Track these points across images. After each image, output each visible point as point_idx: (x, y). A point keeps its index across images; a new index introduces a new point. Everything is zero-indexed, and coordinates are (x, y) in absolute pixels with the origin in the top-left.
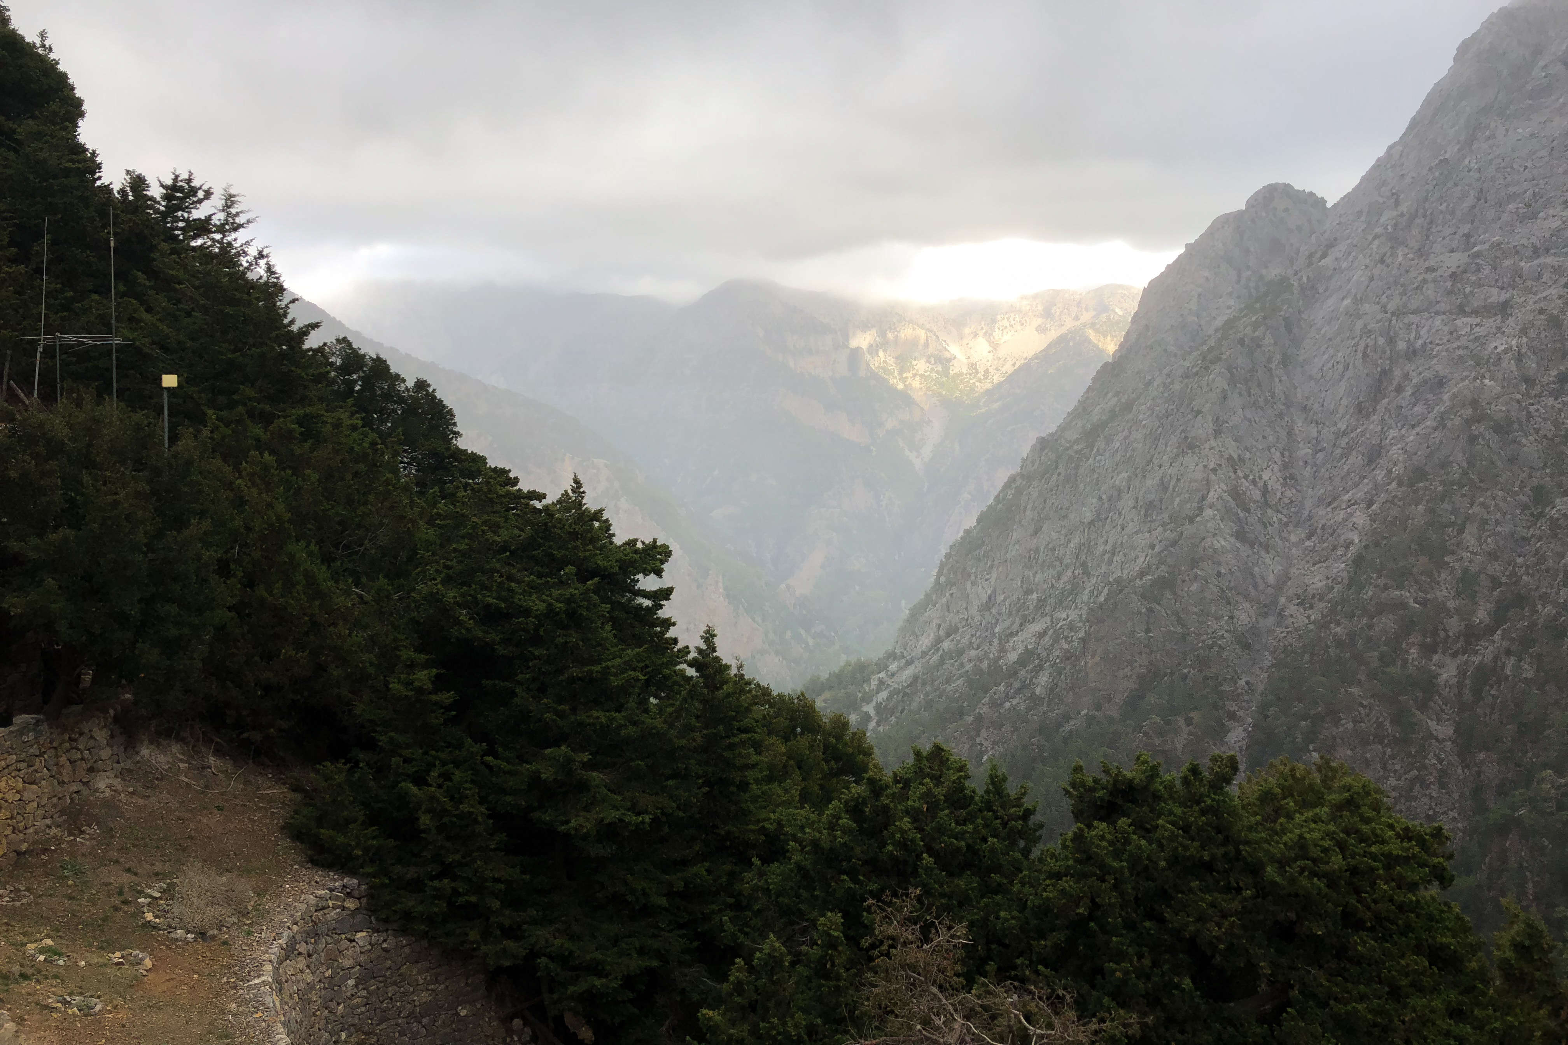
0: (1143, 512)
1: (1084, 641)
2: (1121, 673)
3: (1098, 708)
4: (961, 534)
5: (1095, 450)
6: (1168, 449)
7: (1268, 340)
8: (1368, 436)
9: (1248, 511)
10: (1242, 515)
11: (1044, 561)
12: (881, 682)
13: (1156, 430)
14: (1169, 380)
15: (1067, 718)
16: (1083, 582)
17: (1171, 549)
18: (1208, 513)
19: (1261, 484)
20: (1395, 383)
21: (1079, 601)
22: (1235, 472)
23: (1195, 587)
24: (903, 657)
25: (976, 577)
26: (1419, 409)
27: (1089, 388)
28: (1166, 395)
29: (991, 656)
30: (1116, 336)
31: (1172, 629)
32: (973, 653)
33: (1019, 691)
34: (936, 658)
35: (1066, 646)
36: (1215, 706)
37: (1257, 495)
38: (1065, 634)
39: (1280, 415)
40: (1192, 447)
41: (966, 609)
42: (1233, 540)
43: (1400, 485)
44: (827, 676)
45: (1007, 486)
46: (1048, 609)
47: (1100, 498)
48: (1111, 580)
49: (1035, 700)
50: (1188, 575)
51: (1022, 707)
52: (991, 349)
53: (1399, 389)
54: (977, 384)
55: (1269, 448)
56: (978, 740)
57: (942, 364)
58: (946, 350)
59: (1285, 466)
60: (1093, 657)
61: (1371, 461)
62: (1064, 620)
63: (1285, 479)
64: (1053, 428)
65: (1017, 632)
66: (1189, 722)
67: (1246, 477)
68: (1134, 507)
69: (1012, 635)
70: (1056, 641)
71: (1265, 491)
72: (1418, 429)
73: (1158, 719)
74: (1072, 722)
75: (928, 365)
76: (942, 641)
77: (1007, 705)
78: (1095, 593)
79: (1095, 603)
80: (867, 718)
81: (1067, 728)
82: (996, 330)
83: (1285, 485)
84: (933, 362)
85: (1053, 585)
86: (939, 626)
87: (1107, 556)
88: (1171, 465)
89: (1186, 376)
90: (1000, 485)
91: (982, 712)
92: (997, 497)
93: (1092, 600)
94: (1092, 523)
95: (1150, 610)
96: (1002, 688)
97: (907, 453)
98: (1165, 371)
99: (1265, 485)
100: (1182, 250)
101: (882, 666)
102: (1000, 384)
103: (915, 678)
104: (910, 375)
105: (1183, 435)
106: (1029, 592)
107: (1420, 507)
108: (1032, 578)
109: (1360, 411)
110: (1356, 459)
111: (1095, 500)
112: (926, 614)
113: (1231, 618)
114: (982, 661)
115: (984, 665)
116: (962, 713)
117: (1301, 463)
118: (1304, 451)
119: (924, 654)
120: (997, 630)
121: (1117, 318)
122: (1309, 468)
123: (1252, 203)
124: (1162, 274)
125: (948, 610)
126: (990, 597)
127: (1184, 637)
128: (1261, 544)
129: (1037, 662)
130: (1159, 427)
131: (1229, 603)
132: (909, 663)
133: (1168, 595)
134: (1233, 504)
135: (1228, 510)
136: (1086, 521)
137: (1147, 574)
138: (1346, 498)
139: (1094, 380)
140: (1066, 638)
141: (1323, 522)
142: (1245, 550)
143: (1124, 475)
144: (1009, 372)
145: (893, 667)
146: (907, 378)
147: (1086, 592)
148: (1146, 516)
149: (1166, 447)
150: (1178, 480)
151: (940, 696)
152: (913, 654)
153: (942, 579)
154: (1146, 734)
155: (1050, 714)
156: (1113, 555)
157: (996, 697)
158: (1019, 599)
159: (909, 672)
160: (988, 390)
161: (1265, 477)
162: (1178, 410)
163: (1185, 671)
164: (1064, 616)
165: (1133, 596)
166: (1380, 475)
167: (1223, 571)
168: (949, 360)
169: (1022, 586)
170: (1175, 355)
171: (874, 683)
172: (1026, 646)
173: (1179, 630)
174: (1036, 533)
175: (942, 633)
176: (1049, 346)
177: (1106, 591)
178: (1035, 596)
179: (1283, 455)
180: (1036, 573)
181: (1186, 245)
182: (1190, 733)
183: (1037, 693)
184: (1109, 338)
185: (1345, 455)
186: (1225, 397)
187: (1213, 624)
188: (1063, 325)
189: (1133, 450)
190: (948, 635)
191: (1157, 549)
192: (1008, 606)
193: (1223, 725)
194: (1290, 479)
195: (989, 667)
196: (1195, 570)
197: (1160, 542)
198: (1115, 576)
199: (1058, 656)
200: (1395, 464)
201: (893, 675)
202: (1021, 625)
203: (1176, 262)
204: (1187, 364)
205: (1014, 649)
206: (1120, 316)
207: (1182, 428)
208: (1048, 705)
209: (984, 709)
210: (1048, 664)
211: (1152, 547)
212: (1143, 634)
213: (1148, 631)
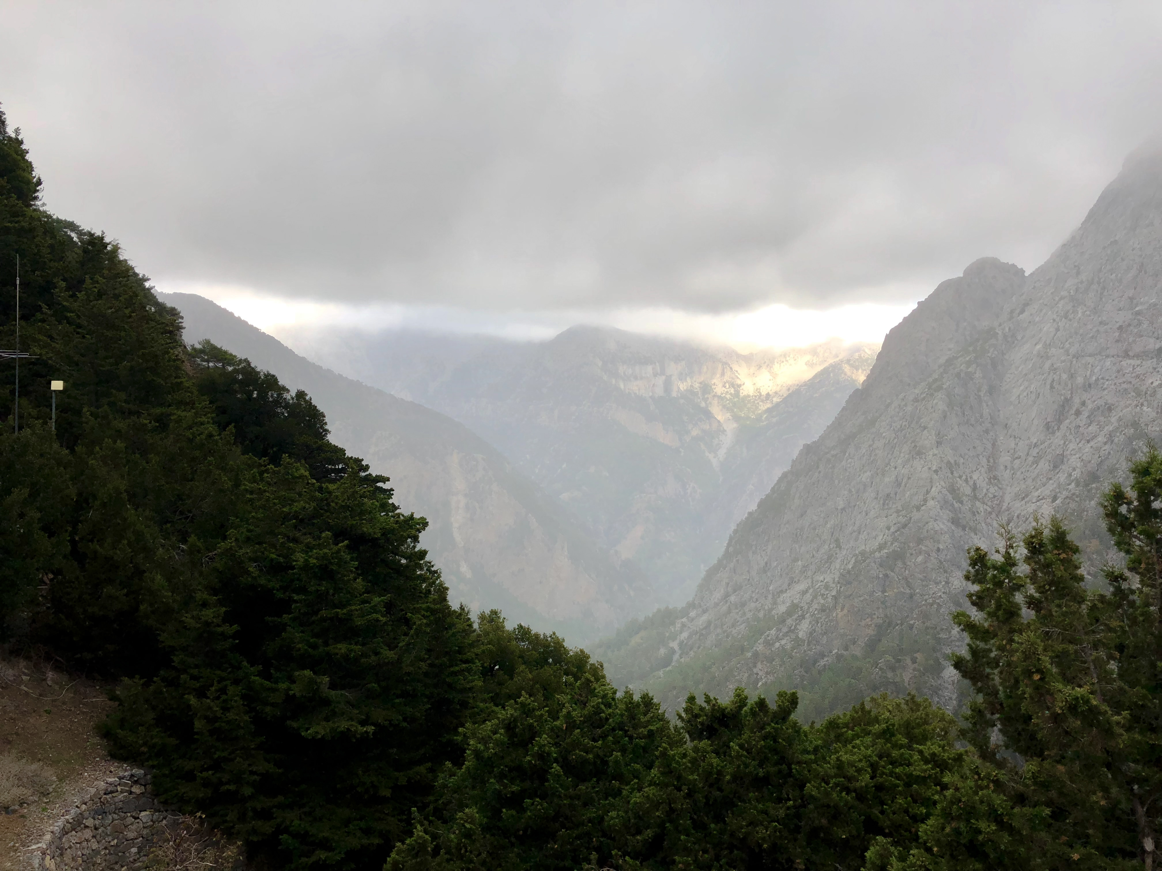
0: (881, 502)
1: (835, 598)
2: (863, 623)
3: (846, 649)
4: (746, 515)
5: (847, 455)
6: (902, 455)
7: (978, 374)
8: (1053, 448)
9: (962, 502)
10: (956, 505)
11: (807, 537)
12: (684, 625)
13: (893, 440)
14: (904, 403)
15: (823, 656)
16: (836, 554)
17: (903, 530)
18: (931, 503)
19: (971, 483)
20: (1074, 409)
21: (832, 568)
22: (952, 473)
23: (920, 559)
24: (700, 606)
25: (756, 548)
26: (1093, 428)
27: (844, 409)
28: (901, 414)
29: (766, 608)
30: (865, 370)
31: (902, 590)
32: (753, 605)
33: (786, 634)
34: (725, 608)
35: (822, 601)
36: (934, 650)
37: (968, 491)
38: (822, 592)
39: (987, 431)
40: (919, 453)
41: (748, 571)
42: (949, 524)
43: (1078, 485)
44: (643, 619)
45: (780, 480)
46: (810, 573)
47: (850, 491)
48: (857, 552)
49: (798, 642)
50: (915, 550)
51: (788, 647)
52: (771, 378)
53: (1078, 413)
54: (760, 403)
55: (978, 455)
56: (755, 670)
57: (734, 388)
58: (738, 378)
59: (990, 469)
60: (842, 610)
61: (1055, 467)
62: (822, 581)
63: (990, 479)
64: (816, 438)
65: (786, 590)
66: (914, 661)
67: (960, 477)
68: (876, 498)
69: (782, 592)
70: (815, 597)
71: (975, 488)
72: (1092, 443)
73: (890, 658)
74: (826, 659)
75: (724, 389)
76: (730, 595)
77: (777, 645)
78: (845, 562)
79: (844, 569)
80: (673, 652)
81: (822, 663)
82: (776, 363)
83: (990, 483)
84: (728, 386)
85: (813, 556)
86: (728, 584)
87: (855, 534)
88: (903, 467)
89: (916, 400)
90: (776, 479)
91: (758, 649)
92: (773, 488)
93: (842, 568)
94: (843, 509)
95: (886, 576)
96: (773, 632)
97: (707, 454)
98: (901, 396)
99: (975, 484)
100: (915, 306)
101: (685, 612)
102: (778, 405)
103: (709, 623)
104: (710, 396)
105: (913, 444)
106: (796, 560)
107: (1093, 502)
108: (798, 550)
109: (1048, 429)
110: (1044, 465)
111: (846, 492)
112: (718, 575)
113: (947, 583)
114: (759, 611)
115: (761, 615)
116: (743, 649)
117: (1002, 468)
118: (1004, 459)
119: (716, 605)
120: (771, 588)
121: (866, 356)
122: (1008, 471)
123: (968, 272)
124: (900, 324)
125: (735, 572)
126: (766, 563)
127: (911, 596)
128: (970, 528)
129: (800, 613)
130: (895, 438)
131: (945, 572)
132: (704, 612)
133: (899, 564)
134: (950, 497)
135: (946, 502)
136: (839, 508)
137: (884, 548)
138: (1036, 494)
139: (847, 402)
140: (823, 595)
141: (1018, 512)
142: (958, 532)
143: (868, 474)
144: (785, 396)
145: (693, 614)
146: (708, 398)
147: (839, 561)
148: (884, 504)
149: (900, 452)
150: (909, 478)
151: (727, 637)
152: (708, 605)
153: (731, 549)
154: (881, 669)
155: (809, 652)
156: (859, 533)
157: (769, 638)
158: (788, 566)
159: (705, 618)
160: (768, 409)
161: (975, 477)
162: (909, 426)
163: (912, 622)
164: (822, 578)
165: (873, 564)
166: (1062, 477)
167: (941, 547)
168: (739, 386)
169: (790, 556)
170: (909, 385)
171: (678, 626)
172: (792, 601)
173: (908, 591)
174: (802, 516)
175: (730, 589)
176: (815, 377)
177: (853, 560)
178: (800, 563)
179: (989, 462)
180: (801, 546)
181: (919, 303)
182: (914, 670)
183: (800, 636)
184: (860, 371)
185: (1036, 462)
186: (945, 417)
187: (933, 588)
188: (825, 361)
189: (876, 455)
190: (735, 591)
191: (893, 529)
192: (780, 571)
193: (940, 664)
194: (994, 480)
195: (765, 615)
196: (920, 546)
197: (895, 524)
198: (860, 549)
199: (816, 609)
200: (1074, 470)
201: (693, 620)
202: (789, 585)
203: (910, 315)
204: (917, 391)
205: (783, 602)
206: (869, 355)
207: (912, 439)
208: (809, 645)
209: (760, 647)
210: (809, 614)
211: (888, 528)
212: (880, 593)
213: (884, 591)
